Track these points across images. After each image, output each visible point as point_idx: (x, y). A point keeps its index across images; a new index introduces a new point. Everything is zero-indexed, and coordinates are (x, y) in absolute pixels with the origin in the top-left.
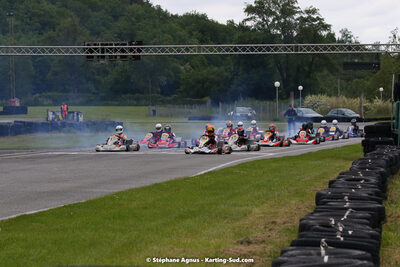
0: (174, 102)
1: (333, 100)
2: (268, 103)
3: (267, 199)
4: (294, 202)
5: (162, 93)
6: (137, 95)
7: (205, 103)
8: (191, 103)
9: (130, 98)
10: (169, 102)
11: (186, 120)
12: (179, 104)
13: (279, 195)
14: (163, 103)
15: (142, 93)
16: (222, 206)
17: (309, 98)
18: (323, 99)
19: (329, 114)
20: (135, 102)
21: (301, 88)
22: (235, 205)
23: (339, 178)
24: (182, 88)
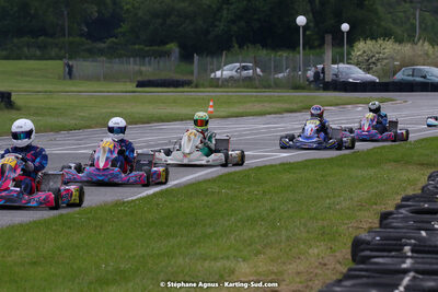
0: (112, 53)
1: (407, 49)
2: (285, 55)
3: (265, 246)
4: (316, 251)
5: (89, 36)
6: (41, 38)
7: (168, 54)
8: (142, 55)
9: (28, 46)
10: (101, 52)
11: (132, 87)
12: (120, 56)
13: (288, 239)
14: (92, 54)
15: (52, 36)
16: (181, 261)
17: (362, 47)
18: (388, 47)
19: (399, 76)
20: (38, 53)
21: (345, 27)
22: (204, 258)
23: (399, 207)
24: (125, 27)
